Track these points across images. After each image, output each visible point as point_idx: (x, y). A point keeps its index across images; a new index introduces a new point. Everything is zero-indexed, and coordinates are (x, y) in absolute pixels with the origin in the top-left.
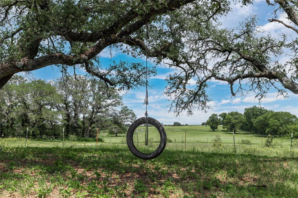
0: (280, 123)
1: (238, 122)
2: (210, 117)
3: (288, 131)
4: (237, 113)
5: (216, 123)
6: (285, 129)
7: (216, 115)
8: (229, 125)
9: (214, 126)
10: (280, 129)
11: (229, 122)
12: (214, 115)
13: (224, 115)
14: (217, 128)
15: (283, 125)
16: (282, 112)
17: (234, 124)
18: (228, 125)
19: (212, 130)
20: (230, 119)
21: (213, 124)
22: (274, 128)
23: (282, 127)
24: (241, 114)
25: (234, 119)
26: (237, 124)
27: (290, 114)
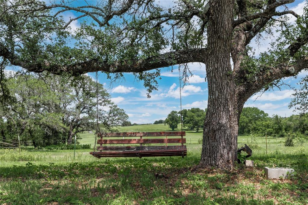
0: (249, 119)
1: (201, 120)
2: (170, 115)
3: (258, 127)
4: (198, 110)
5: (176, 121)
6: (255, 125)
7: (175, 112)
8: (192, 123)
9: (173, 124)
10: (249, 126)
11: (191, 120)
12: (173, 112)
13: (184, 113)
14: (177, 127)
15: (252, 121)
16: (249, 108)
17: (197, 122)
18: (190, 123)
19: (171, 129)
20: (193, 116)
21: (173, 123)
22: (243, 125)
23: (252, 123)
24: (202, 111)
25: (196, 116)
26: (200, 122)
27: (258, 110)
